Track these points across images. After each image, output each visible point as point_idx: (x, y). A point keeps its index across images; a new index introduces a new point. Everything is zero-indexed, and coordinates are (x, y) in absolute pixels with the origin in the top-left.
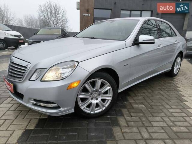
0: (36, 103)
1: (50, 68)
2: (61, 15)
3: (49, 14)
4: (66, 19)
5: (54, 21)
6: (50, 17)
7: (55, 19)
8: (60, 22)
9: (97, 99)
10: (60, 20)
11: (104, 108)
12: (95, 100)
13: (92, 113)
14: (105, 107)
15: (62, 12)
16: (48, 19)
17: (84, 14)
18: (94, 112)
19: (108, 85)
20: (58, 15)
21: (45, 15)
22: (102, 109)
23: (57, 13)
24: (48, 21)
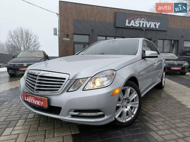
0: (78, 114)
1: (92, 77)
2: (33, 40)
3: (20, 39)
4: (39, 44)
5: (25, 46)
6: (21, 42)
7: (27, 44)
8: (32, 47)
9: (126, 107)
10: (31, 44)
11: (133, 116)
12: (125, 108)
13: (124, 121)
14: (133, 114)
15: (34, 37)
16: (19, 44)
17: (64, 39)
18: (126, 121)
19: (135, 92)
20: (29, 40)
21: (15, 40)
22: (131, 117)
23: (29, 38)
24: (19, 46)
